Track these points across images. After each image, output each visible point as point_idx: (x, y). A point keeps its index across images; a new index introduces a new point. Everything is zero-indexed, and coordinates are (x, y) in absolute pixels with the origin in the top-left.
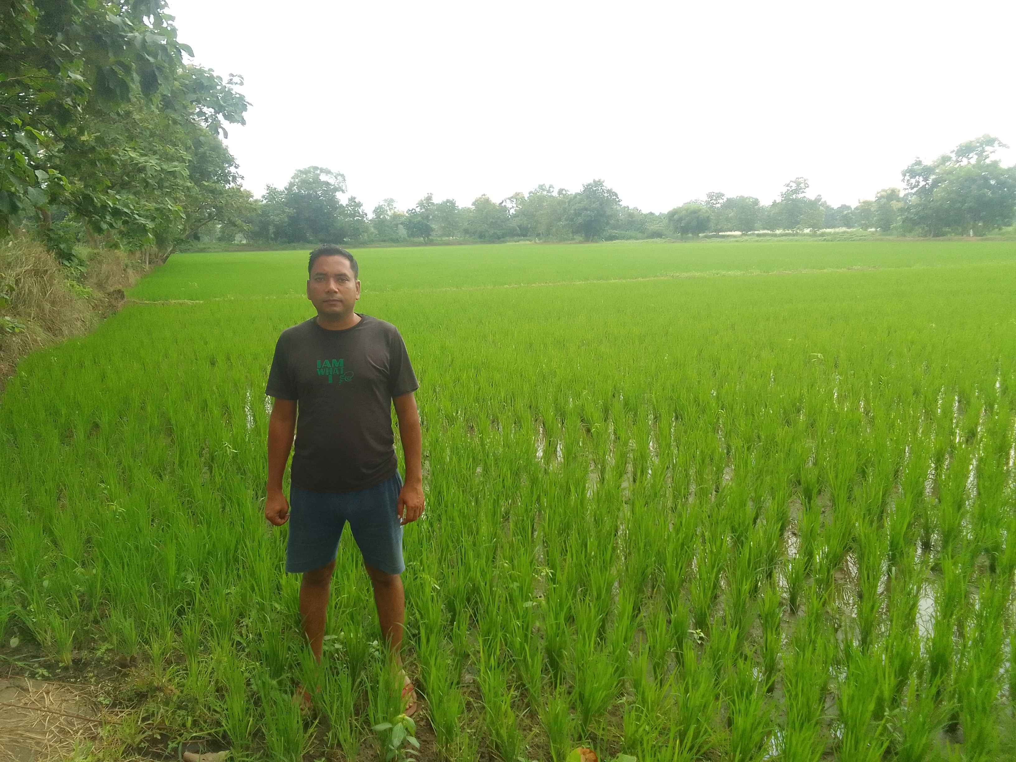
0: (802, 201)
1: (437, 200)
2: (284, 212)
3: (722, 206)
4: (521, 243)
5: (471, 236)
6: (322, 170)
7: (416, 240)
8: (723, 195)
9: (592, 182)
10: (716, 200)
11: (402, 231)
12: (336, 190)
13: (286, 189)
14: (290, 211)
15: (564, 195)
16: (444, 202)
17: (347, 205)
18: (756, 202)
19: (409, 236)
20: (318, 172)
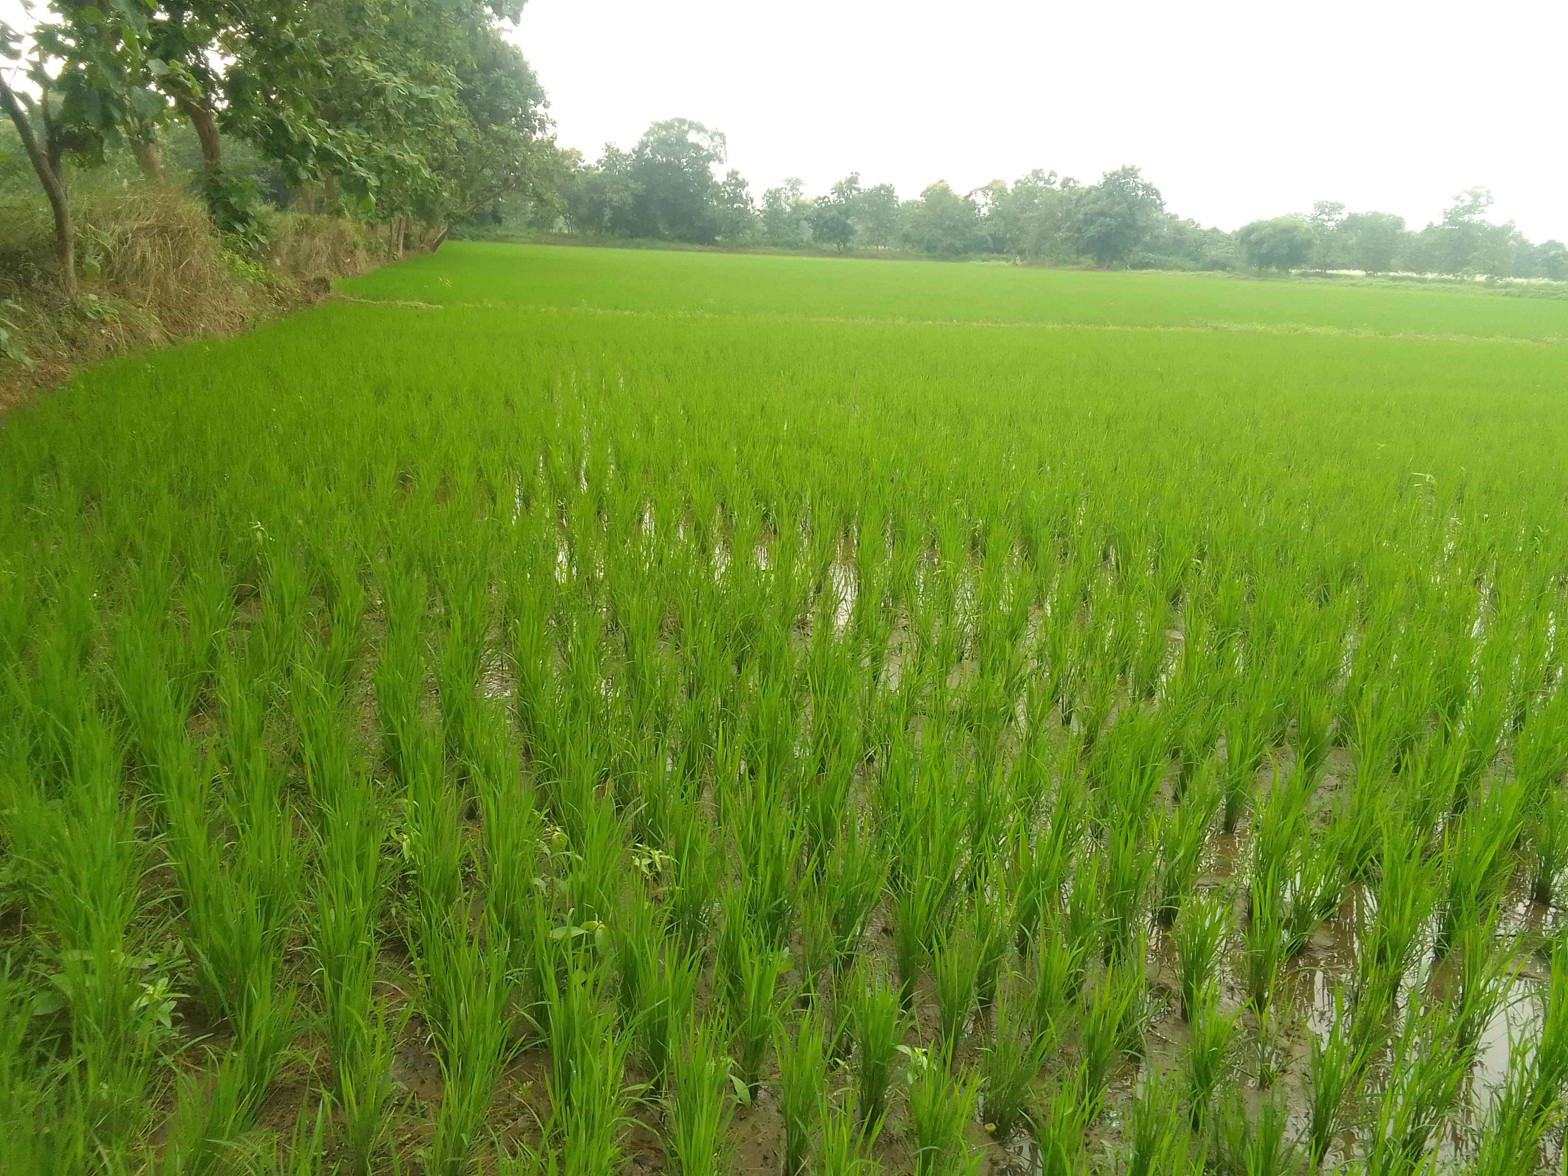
0: (1480, 227)
1: (866, 184)
2: (627, 187)
3: (1337, 225)
4: (993, 263)
5: (914, 247)
6: (691, 125)
7: (826, 246)
8: (1341, 207)
9: (1120, 169)
10: (1329, 214)
11: (807, 233)
12: (710, 158)
13: (634, 152)
14: (637, 186)
15: (1071, 188)
16: (876, 188)
17: (724, 183)
18: (1398, 223)
19: (814, 239)
20: (686, 128)
